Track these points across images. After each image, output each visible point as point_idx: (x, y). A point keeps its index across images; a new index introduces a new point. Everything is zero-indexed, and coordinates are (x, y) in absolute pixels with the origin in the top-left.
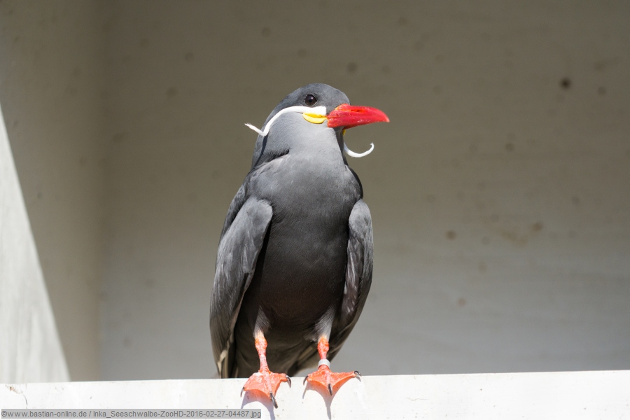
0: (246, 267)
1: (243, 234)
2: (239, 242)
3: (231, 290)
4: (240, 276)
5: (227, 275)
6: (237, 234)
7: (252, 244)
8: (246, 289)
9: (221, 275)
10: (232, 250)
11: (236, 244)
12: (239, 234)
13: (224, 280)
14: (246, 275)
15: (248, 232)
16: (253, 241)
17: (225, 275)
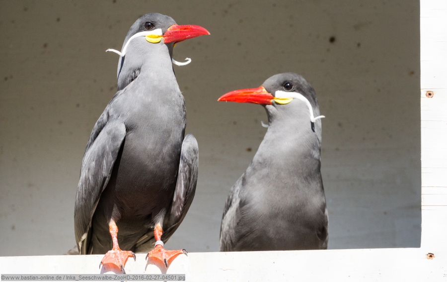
0: (105, 172)
1: (104, 148)
2: (100, 154)
3: (93, 189)
4: (100, 179)
5: (90, 178)
6: (99, 148)
7: (110, 156)
8: (104, 188)
9: (85, 178)
10: (95, 160)
11: (98, 156)
12: (101, 148)
13: (88, 182)
14: (105, 179)
15: (108, 147)
16: (111, 153)
17: (89, 178)
